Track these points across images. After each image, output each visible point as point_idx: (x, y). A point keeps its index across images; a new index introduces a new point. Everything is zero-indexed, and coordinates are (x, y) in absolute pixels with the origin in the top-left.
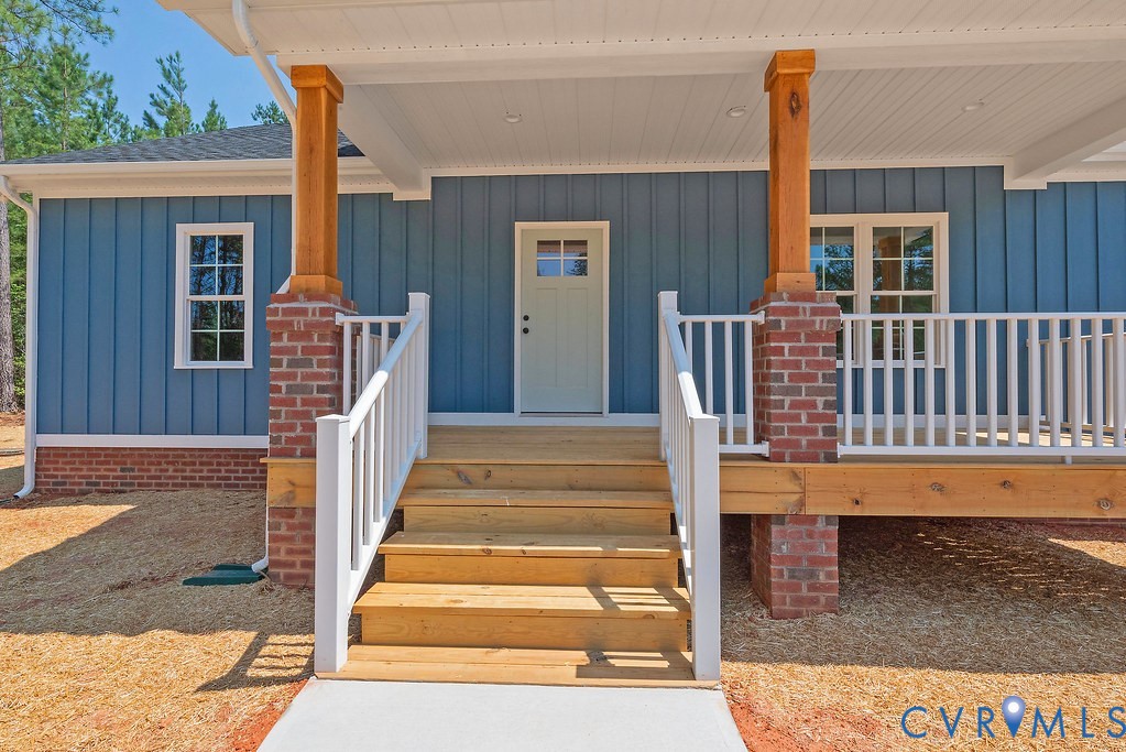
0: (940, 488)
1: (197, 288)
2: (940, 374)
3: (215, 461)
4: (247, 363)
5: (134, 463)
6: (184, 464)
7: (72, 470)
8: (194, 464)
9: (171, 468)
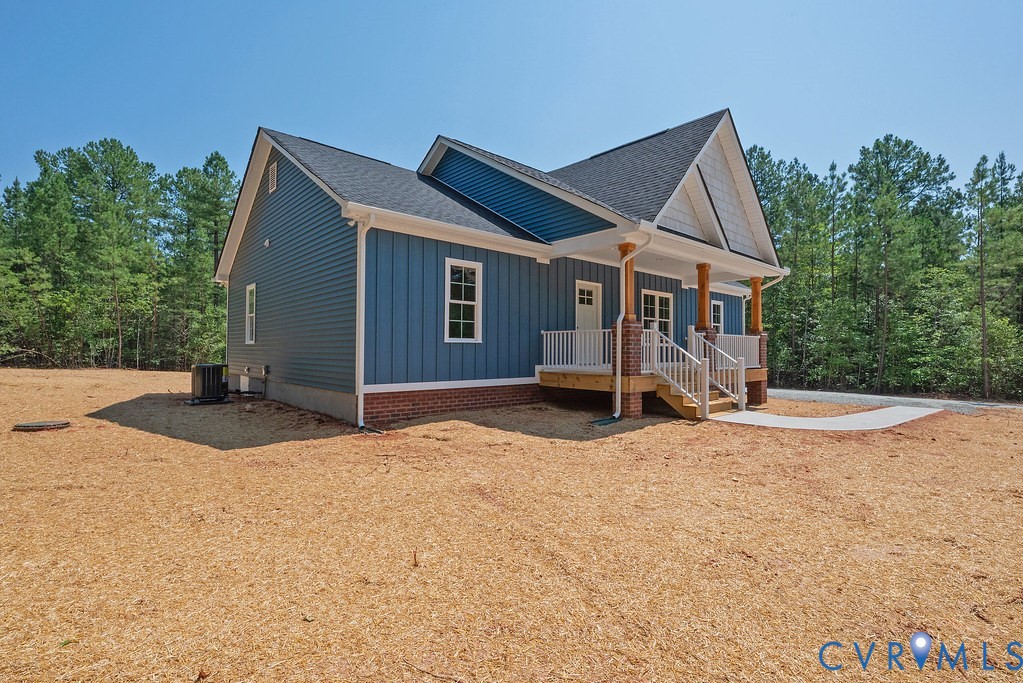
3: (461, 395)
4: (479, 340)
5: (419, 400)
6: (447, 398)
7: (383, 407)
8: (451, 398)
9: (440, 401)
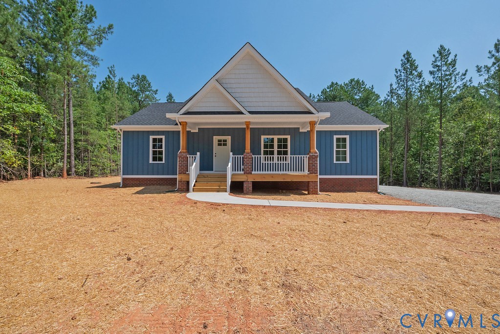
0: (264, 177)
1: (154, 148)
2: (288, 164)
3: (157, 180)
4: (164, 162)
5: (141, 181)
7: (129, 182)
8: (153, 181)
9: (149, 182)
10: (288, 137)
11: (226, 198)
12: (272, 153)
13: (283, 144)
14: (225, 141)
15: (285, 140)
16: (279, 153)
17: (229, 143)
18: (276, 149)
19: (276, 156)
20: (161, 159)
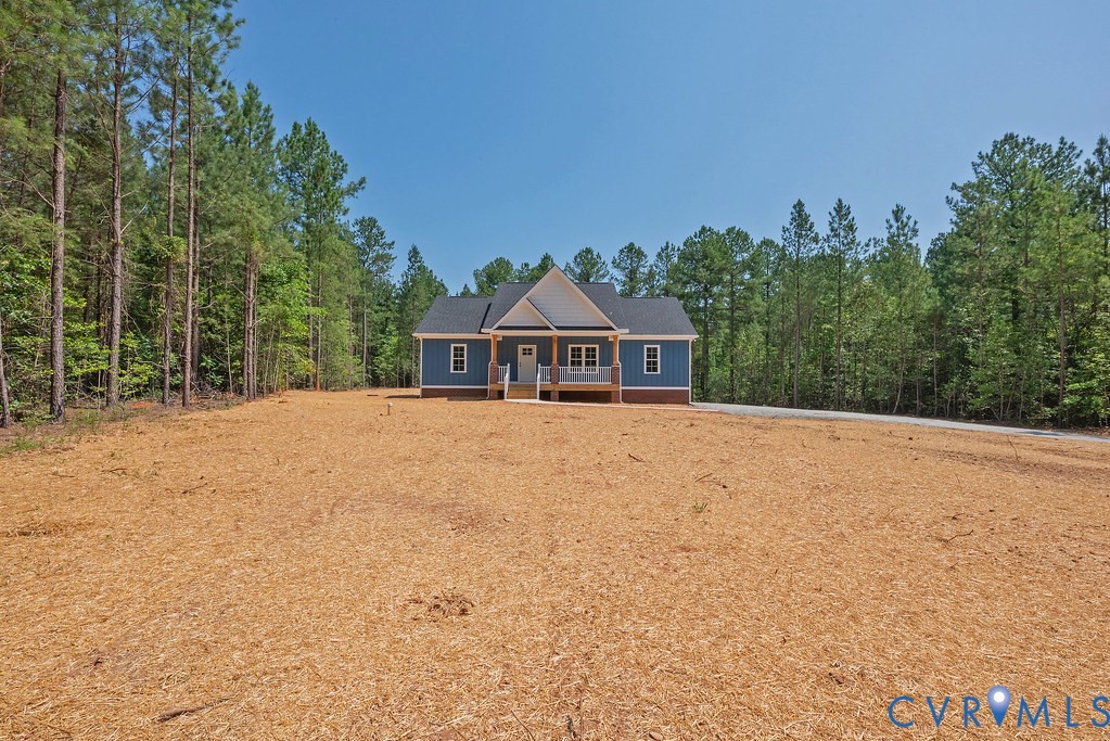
1: (455, 357)
4: (466, 372)
10: (597, 346)
11: (537, 401)
12: (580, 363)
13: (591, 353)
14: (530, 350)
15: (594, 349)
16: (587, 363)
17: (535, 352)
18: (584, 359)
19: (583, 367)
20: (462, 369)
